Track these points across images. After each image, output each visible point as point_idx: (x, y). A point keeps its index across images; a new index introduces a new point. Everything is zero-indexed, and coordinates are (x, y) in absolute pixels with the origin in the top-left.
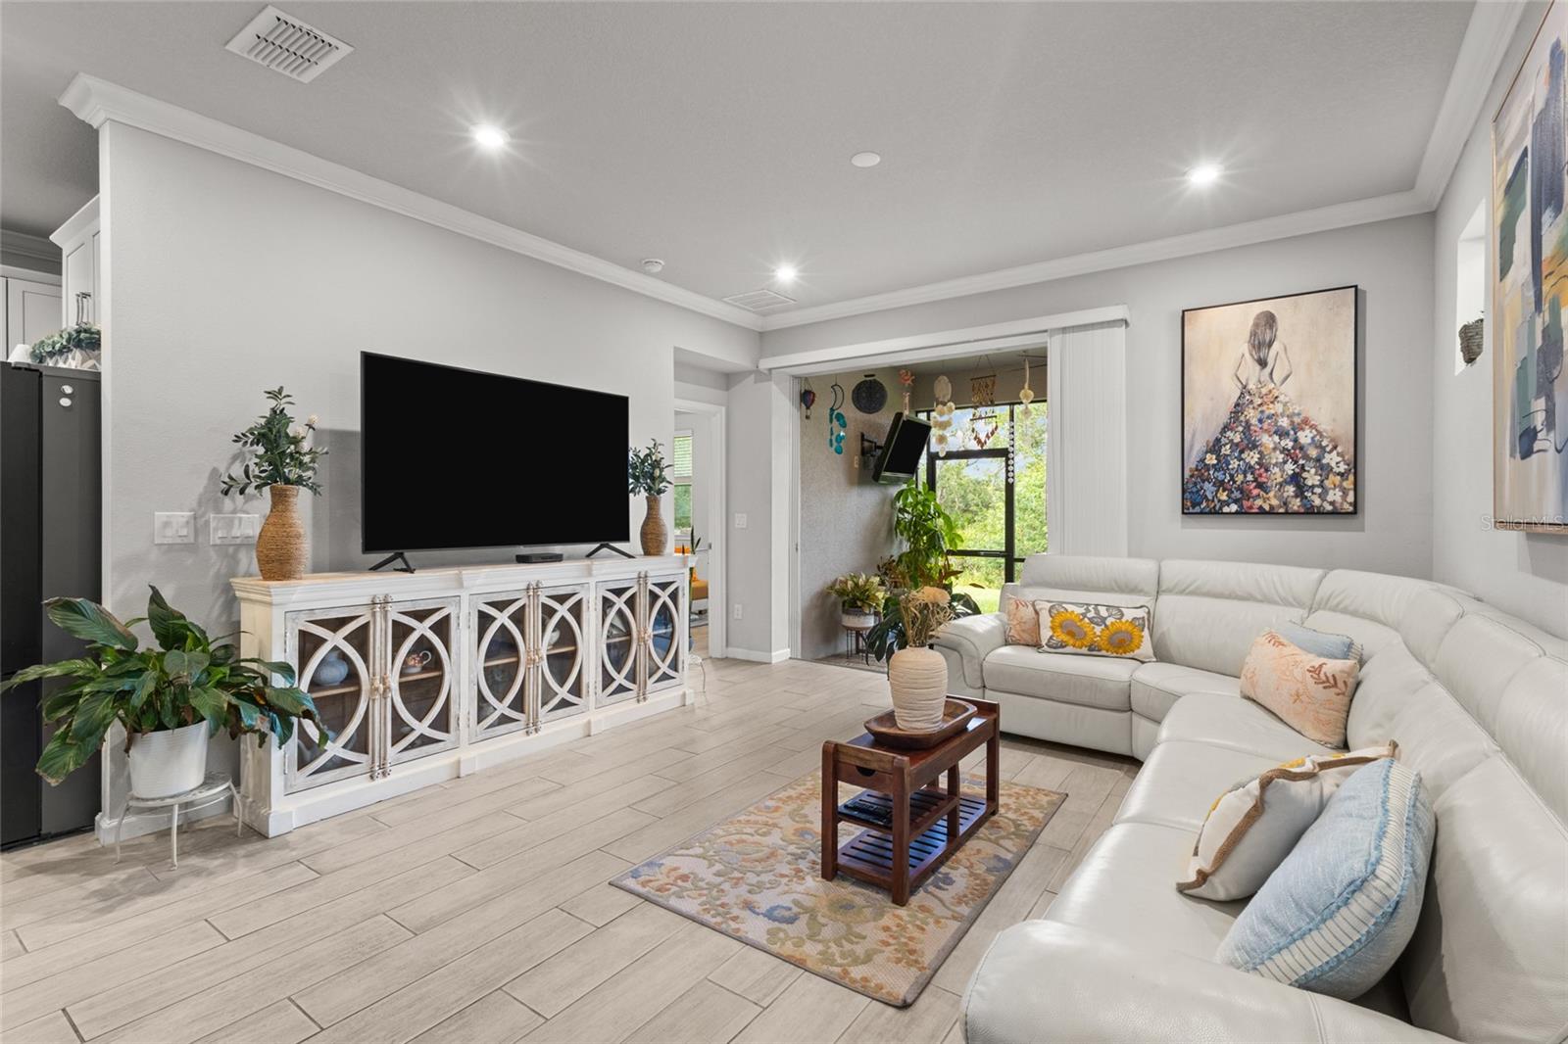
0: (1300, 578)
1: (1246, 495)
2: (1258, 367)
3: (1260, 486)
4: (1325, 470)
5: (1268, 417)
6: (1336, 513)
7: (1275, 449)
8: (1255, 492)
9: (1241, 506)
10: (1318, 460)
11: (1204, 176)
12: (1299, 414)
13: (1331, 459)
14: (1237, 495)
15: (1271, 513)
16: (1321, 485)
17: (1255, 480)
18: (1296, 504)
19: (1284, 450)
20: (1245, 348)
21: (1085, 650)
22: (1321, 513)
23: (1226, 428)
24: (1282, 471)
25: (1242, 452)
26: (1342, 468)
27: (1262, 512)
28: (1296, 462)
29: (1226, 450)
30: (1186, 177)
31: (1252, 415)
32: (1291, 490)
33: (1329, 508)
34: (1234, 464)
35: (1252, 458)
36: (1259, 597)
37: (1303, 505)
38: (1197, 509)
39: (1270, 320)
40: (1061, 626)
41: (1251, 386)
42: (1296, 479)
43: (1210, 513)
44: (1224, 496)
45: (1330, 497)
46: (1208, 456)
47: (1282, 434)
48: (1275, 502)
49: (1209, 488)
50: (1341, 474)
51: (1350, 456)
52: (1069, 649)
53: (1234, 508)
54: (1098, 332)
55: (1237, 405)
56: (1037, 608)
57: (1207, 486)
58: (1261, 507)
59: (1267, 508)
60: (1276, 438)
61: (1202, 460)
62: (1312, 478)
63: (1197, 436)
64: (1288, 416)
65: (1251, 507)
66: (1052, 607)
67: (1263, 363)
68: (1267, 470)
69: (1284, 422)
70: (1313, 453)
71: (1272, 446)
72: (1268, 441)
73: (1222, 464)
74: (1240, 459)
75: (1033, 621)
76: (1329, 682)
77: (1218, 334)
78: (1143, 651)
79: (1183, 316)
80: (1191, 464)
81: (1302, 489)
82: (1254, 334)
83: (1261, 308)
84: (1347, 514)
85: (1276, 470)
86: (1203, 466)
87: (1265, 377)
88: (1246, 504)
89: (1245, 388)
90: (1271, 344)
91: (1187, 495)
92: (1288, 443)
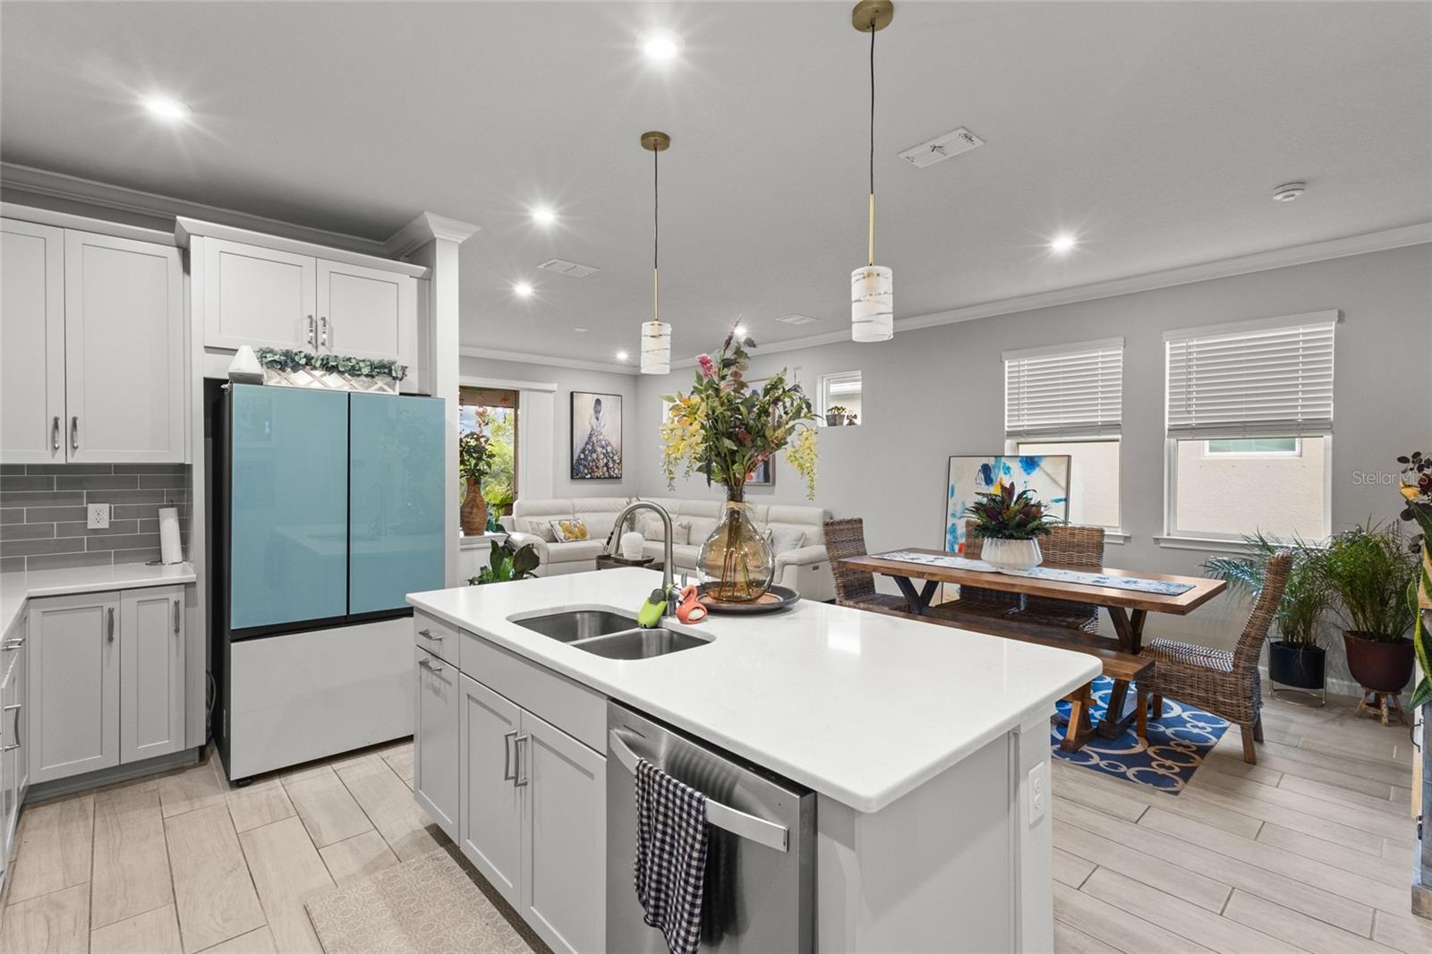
1: (593, 471)
3: (597, 467)
4: (614, 461)
5: (599, 440)
6: (617, 478)
8: (595, 470)
9: (591, 476)
10: (612, 458)
12: (607, 440)
13: (616, 458)
14: (590, 471)
15: (600, 478)
16: (613, 468)
17: (595, 465)
18: (607, 474)
20: (592, 412)
22: (613, 478)
23: (587, 443)
24: (603, 461)
25: (591, 453)
26: (618, 461)
27: (597, 478)
28: (606, 458)
29: (587, 452)
31: (594, 439)
32: (605, 469)
33: (615, 476)
34: (589, 458)
38: (577, 477)
39: (598, 402)
41: (595, 428)
42: (607, 465)
43: (581, 478)
44: (586, 471)
45: (615, 472)
46: (581, 454)
47: (603, 448)
48: (601, 474)
49: (581, 467)
50: (618, 463)
51: (620, 457)
52: (571, 539)
53: (589, 476)
54: (543, 394)
55: (590, 434)
58: (597, 476)
59: (599, 476)
60: (601, 449)
61: (579, 456)
62: (611, 465)
64: (604, 441)
65: (594, 476)
67: (597, 419)
68: (599, 461)
69: (603, 443)
70: (611, 455)
71: (600, 452)
72: (599, 450)
73: (585, 459)
74: (591, 456)
75: (548, 530)
76: (685, 528)
77: (585, 404)
78: (588, 536)
79: (572, 394)
80: (575, 457)
81: (608, 468)
82: (595, 407)
83: (596, 397)
84: (618, 478)
85: (601, 461)
86: (579, 458)
87: (598, 425)
88: (593, 474)
89: (593, 428)
90: (600, 412)
91: (574, 471)
92: (604, 451)
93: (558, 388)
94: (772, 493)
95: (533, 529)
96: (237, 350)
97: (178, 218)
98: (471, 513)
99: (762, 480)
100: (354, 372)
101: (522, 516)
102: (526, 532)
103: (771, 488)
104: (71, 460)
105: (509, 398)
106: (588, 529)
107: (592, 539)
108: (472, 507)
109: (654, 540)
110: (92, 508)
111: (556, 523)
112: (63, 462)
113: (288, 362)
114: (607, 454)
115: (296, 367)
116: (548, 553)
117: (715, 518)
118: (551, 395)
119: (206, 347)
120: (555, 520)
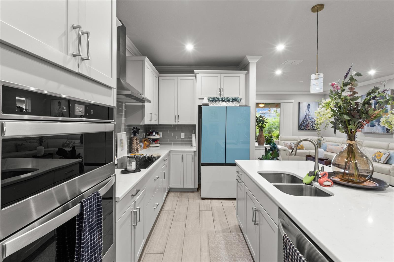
3: (308, 126)
5: (309, 117)
14: (306, 127)
15: (309, 130)
16: (315, 126)
18: (312, 129)
19: (311, 122)
20: (307, 108)
21: (299, 149)
22: (314, 130)
23: (304, 118)
27: (308, 130)
29: (304, 121)
31: (307, 117)
32: (311, 127)
34: (305, 123)
35: (307, 122)
38: (301, 129)
39: (309, 105)
42: (312, 125)
44: (304, 127)
47: (311, 120)
48: (310, 128)
53: (305, 129)
54: (289, 103)
55: (306, 115)
57: (302, 126)
61: (302, 122)
67: (309, 110)
69: (311, 118)
70: (314, 122)
72: (309, 120)
75: (290, 146)
77: (304, 106)
78: (304, 148)
79: (299, 103)
80: (300, 123)
81: (313, 127)
82: (308, 106)
83: (308, 103)
84: (316, 130)
85: (310, 124)
86: (302, 123)
87: (309, 112)
88: (307, 128)
89: (307, 113)
90: (309, 108)
91: (300, 127)
92: (311, 121)
93: (294, 102)
94: (392, 138)
95: (285, 145)
96: (204, 98)
97: (194, 70)
98: (260, 139)
99: (385, 132)
100: (228, 101)
101: (281, 141)
102: (283, 146)
103: (391, 136)
104: (178, 124)
105: (278, 105)
106: (304, 146)
107: (306, 149)
108: (260, 137)
109: (330, 152)
110: (182, 133)
112: (177, 124)
113: (214, 100)
114: (312, 122)
115: (216, 101)
116: (289, 153)
118: (292, 104)
119: (199, 98)
120: (292, 142)
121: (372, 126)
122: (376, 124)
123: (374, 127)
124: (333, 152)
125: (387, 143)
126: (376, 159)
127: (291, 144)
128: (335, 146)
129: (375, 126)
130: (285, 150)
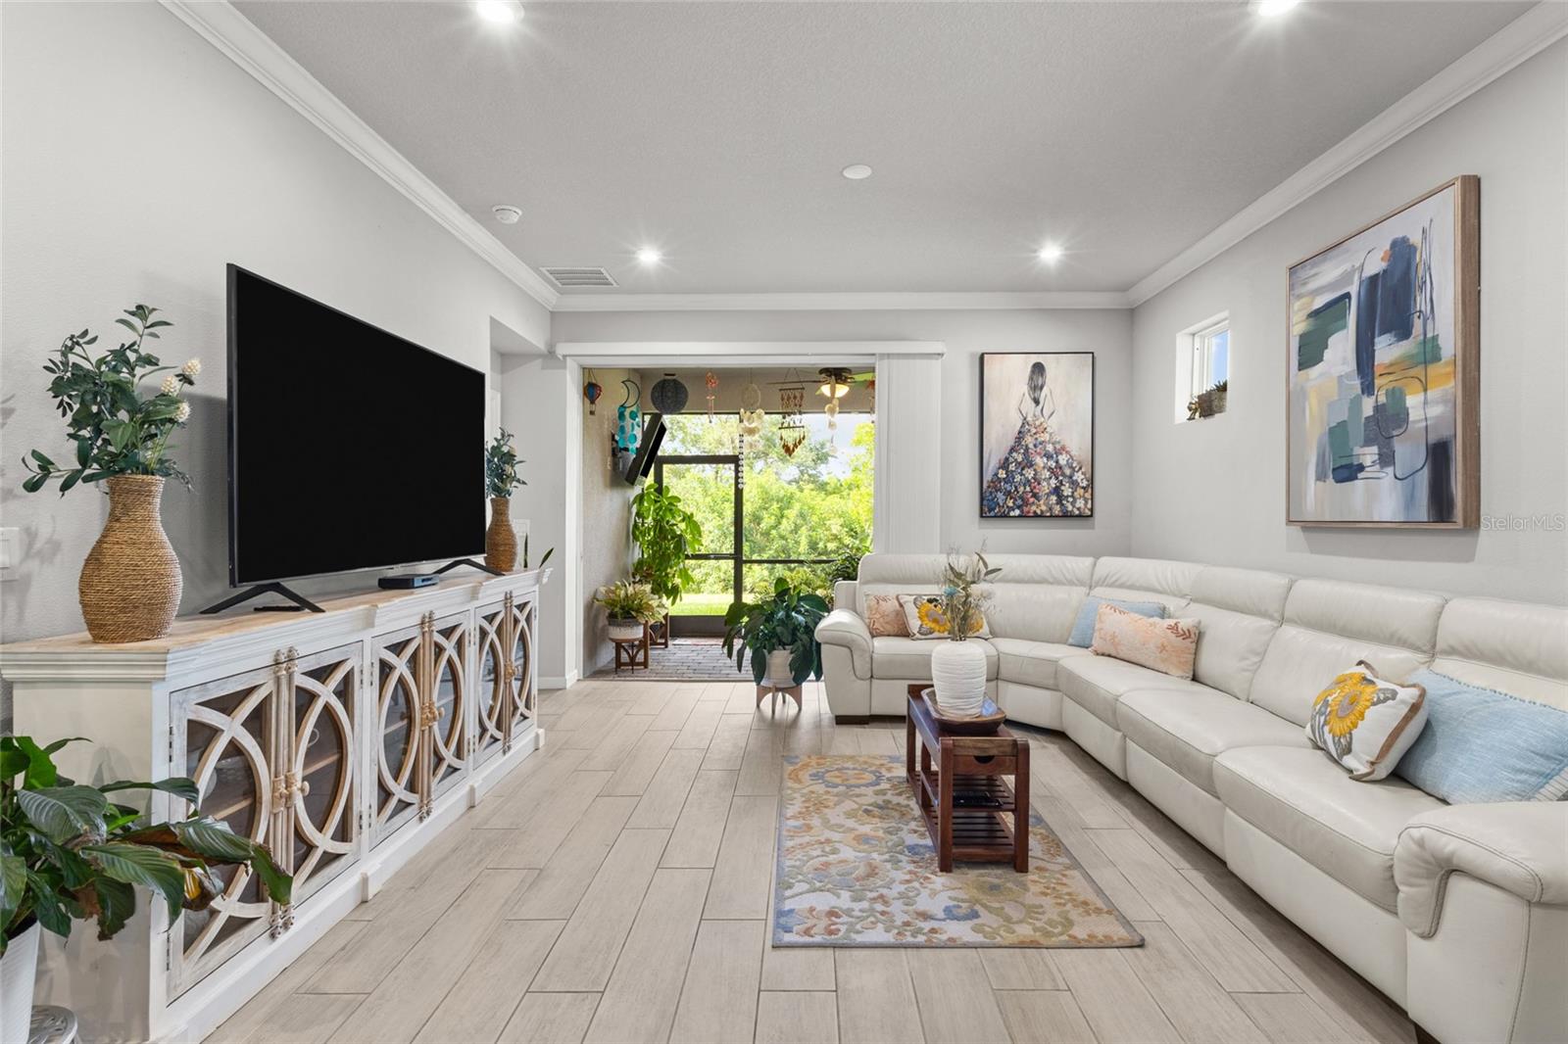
0: (1081, 565)
1: (1026, 503)
2: (1034, 405)
3: (1035, 495)
4: (1074, 484)
5: (1040, 444)
6: (1080, 516)
7: (1044, 468)
8: (1032, 500)
9: (1022, 511)
10: (1071, 477)
11: (1050, 253)
12: (1059, 442)
13: (1078, 477)
14: (1019, 502)
15: (1042, 516)
16: (1072, 496)
17: (1032, 491)
18: (1057, 510)
19: (1050, 469)
20: (1025, 388)
21: (946, 634)
22: (1072, 516)
23: (1012, 450)
24: (1049, 484)
25: (1023, 469)
26: (1085, 484)
27: (1036, 516)
28: (1057, 478)
29: (1012, 467)
30: (1037, 254)
31: (1029, 441)
32: (1054, 498)
33: (1077, 512)
34: (1018, 478)
36: (1051, 580)
37: (1061, 511)
38: (992, 514)
39: (1038, 369)
40: (927, 616)
41: (1029, 419)
42: (1057, 491)
43: (1001, 516)
44: (1011, 504)
45: (1078, 505)
46: (1000, 471)
47: (1049, 457)
48: (1044, 508)
49: (1000, 495)
50: (1083, 488)
51: (1089, 475)
52: (936, 634)
53: (1017, 512)
54: (918, 362)
55: (1020, 432)
56: (901, 601)
57: (999, 495)
58: (1035, 512)
59: (1039, 512)
60: (1045, 459)
61: (996, 474)
62: (1067, 491)
63: (992, 455)
64: (1053, 444)
65: (1029, 512)
66: (915, 599)
67: (1037, 402)
68: (1039, 484)
69: (1050, 448)
70: (1068, 472)
71: (1042, 465)
72: (1040, 461)
73: (1009, 479)
74: (1022, 475)
76: (1186, 635)
77: (1009, 376)
79: (982, 358)
80: (988, 477)
81: (1060, 498)
82: (1031, 379)
83: (1035, 359)
84: (1086, 517)
85: (1045, 484)
86: (996, 479)
87: (1038, 413)
88: (1025, 509)
89: (1025, 419)
90: (1042, 388)
91: (985, 502)
92: (1052, 464)
93: (954, 351)
95: (867, 608)
99: (1422, 511)
101: (867, 582)
111: (906, 599)
114: (1058, 469)
116: (873, 658)
117: (1271, 618)
118: (937, 364)
120: (908, 593)
121: (1346, 473)
122: (1367, 461)
123: (1357, 478)
124: (1121, 655)
125: (1427, 602)
126: (1326, 729)
127: (901, 605)
128: (1137, 616)
129: (1360, 475)
130: (847, 645)
